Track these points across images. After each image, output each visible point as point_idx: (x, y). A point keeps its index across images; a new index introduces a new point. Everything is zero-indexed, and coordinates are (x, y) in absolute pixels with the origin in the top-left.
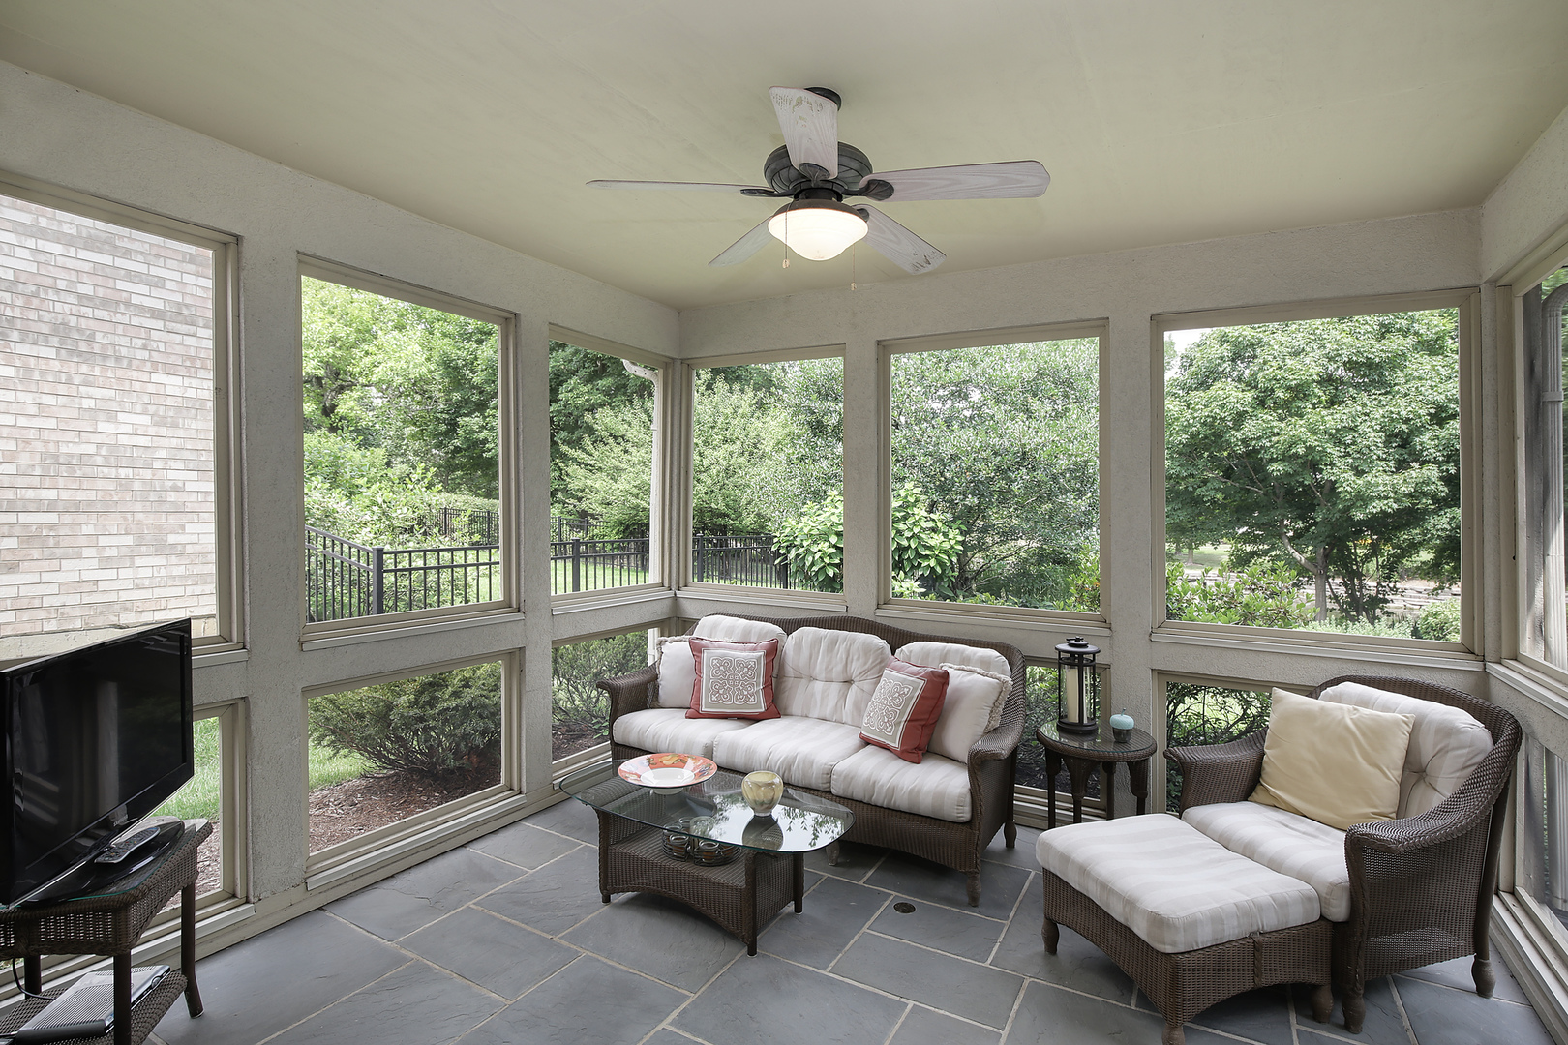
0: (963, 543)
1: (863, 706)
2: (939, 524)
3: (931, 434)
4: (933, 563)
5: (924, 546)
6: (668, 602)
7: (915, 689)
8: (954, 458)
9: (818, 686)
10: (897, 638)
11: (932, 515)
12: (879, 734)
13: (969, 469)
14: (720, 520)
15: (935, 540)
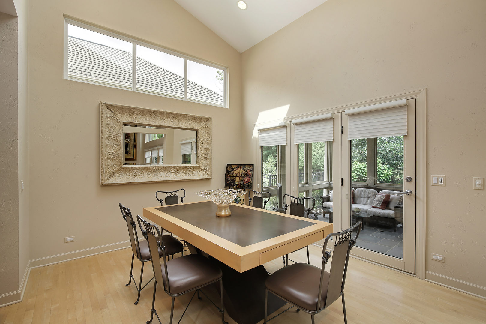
0: (393, 173)
1: (372, 202)
2: (386, 168)
3: (383, 145)
4: (384, 178)
5: (381, 173)
6: (329, 184)
7: (383, 198)
8: (390, 151)
9: (362, 199)
10: (379, 190)
11: (384, 166)
12: (376, 205)
13: (395, 154)
14: (319, 168)
15: (385, 172)
